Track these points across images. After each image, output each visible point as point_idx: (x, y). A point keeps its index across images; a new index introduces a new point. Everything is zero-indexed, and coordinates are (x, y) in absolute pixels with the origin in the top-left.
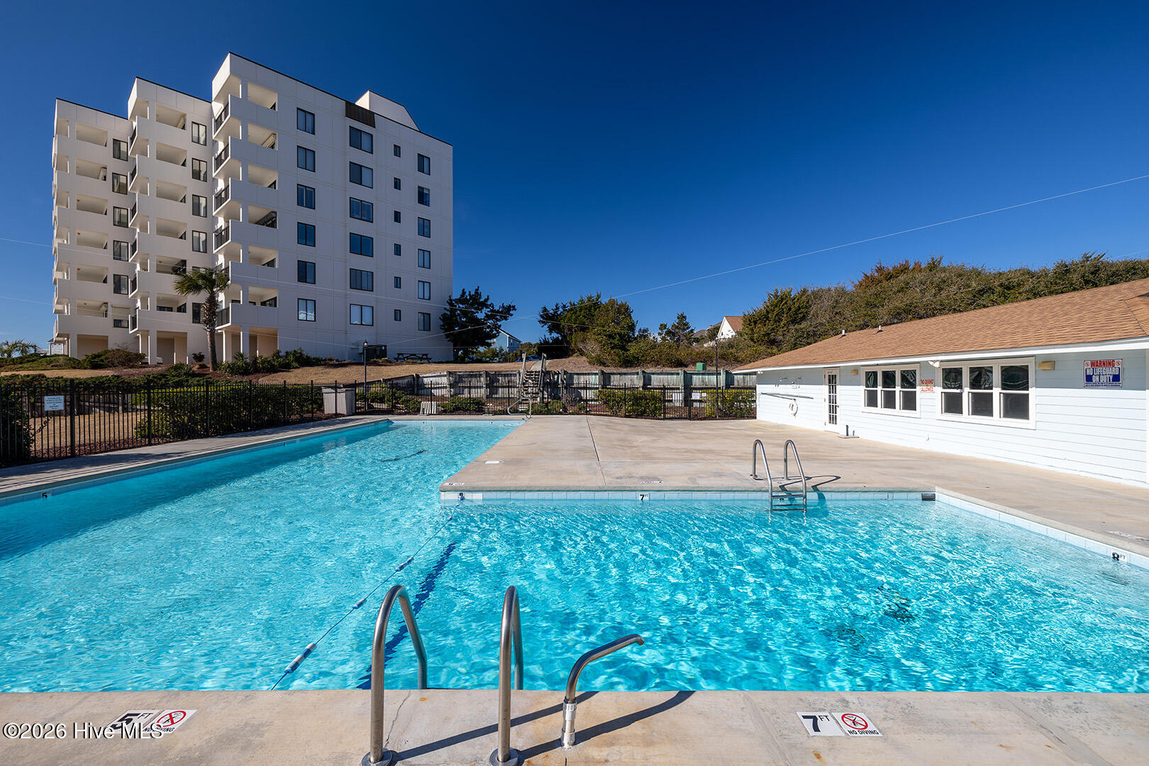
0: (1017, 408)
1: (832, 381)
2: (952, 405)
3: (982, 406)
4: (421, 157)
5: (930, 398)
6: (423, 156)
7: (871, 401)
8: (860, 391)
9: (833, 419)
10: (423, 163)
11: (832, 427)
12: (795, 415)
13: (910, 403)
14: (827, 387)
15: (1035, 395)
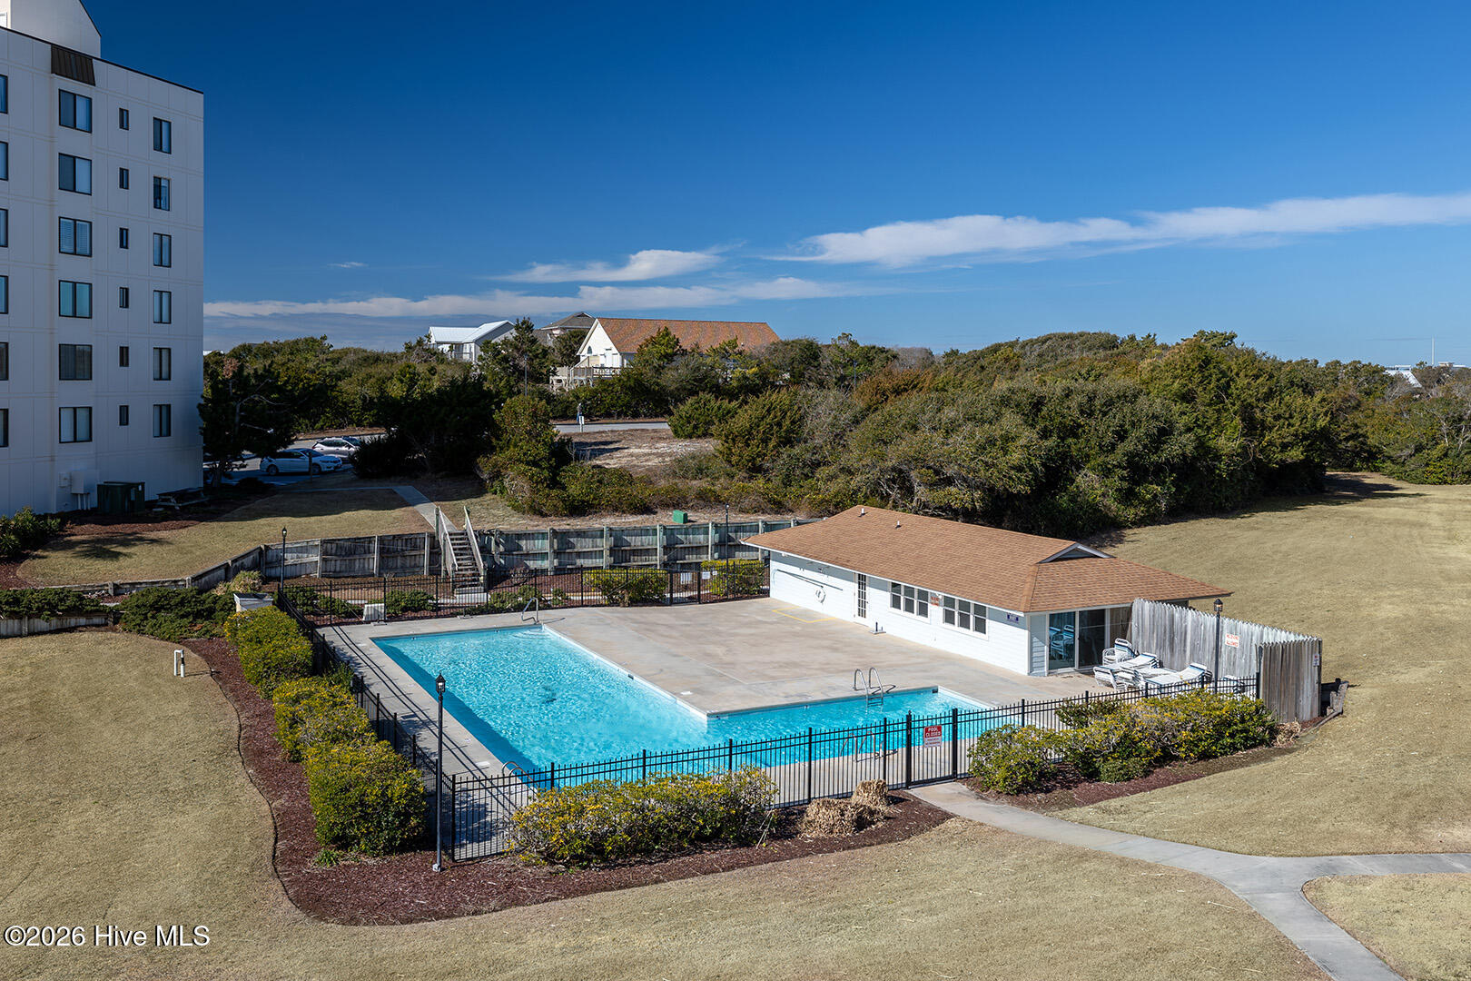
0: (980, 627)
1: (862, 581)
2: (949, 618)
3: (964, 623)
4: (158, 122)
5: (936, 612)
6: (161, 121)
7: (896, 603)
8: (886, 597)
9: (862, 613)
10: (161, 135)
11: (860, 620)
12: (822, 601)
13: (923, 611)
14: (857, 585)
15: (989, 624)
